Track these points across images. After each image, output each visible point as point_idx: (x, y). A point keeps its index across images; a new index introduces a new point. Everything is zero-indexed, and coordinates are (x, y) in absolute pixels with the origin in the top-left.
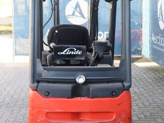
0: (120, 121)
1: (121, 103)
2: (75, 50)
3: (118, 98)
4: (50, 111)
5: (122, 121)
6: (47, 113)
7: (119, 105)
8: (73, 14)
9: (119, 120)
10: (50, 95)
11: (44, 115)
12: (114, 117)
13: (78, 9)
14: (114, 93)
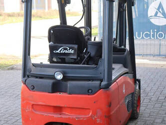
0: (96, 119)
1: (97, 101)
2: (68, 49)
3: (94, 96)
4: (35, 103)
5: (98, 118)
6: (33, 105)
7: (95, 102)
8: (156, 15)
9: (95, 117)
10: (35, 89)
11: (30, 106)
12: (91, 114)
13: (160, 10)
14: (90, 91)
